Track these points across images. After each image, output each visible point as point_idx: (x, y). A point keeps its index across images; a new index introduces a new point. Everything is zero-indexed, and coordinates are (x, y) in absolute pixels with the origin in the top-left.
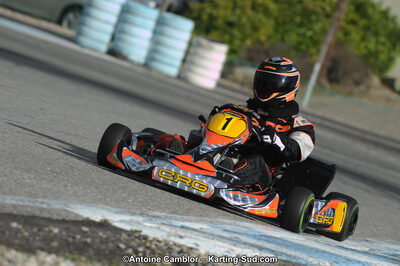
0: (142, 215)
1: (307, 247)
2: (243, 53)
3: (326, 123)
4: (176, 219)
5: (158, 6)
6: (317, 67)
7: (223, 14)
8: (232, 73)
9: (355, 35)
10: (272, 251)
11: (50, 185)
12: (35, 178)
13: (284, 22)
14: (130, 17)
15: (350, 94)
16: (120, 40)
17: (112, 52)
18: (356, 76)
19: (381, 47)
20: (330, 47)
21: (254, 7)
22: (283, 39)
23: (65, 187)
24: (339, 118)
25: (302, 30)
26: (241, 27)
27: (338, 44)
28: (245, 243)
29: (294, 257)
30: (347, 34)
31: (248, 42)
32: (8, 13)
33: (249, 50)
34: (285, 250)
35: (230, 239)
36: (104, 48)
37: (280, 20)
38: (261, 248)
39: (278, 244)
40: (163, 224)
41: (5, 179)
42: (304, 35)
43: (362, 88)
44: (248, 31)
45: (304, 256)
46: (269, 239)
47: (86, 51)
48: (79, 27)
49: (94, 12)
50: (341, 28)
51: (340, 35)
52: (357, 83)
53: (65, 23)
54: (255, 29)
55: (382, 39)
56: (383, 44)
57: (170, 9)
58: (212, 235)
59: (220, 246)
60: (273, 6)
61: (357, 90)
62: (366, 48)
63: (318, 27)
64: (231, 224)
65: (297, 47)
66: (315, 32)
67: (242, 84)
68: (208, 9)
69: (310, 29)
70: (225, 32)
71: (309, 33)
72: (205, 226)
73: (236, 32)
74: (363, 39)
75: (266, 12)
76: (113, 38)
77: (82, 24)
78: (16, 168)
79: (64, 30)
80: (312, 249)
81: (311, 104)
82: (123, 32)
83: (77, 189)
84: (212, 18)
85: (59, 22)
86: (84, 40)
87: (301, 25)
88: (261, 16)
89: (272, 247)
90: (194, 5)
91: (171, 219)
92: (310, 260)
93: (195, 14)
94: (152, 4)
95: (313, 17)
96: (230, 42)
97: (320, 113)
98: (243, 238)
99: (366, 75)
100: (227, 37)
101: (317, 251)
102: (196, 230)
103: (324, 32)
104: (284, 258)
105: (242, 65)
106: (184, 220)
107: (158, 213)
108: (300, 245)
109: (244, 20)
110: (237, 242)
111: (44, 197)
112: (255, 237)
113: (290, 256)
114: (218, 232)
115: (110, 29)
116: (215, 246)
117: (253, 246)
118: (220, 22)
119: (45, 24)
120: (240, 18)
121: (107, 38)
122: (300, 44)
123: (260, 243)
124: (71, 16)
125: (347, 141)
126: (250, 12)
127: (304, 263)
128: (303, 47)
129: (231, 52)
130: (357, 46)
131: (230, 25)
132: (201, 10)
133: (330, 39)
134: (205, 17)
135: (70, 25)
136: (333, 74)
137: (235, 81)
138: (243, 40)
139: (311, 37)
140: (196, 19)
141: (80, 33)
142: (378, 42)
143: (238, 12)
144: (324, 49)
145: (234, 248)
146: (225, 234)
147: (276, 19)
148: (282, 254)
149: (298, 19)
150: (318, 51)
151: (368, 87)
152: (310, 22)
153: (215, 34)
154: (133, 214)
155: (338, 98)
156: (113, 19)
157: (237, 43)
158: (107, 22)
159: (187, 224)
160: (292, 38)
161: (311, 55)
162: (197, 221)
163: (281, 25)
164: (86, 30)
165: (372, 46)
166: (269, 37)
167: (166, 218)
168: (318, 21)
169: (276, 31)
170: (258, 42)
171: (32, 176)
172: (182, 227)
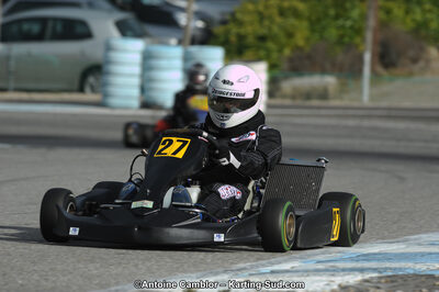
0: (225, 272)
1: (411, 254)
2: (285, 65)
3: (393, 113)
4: (263, 266)
5: (180, 42)
6: (367, 57)
7: (251, 29)
8: (278, 89)
9: (398, 11)
10: (375, 270)
11: (120, 269)
12: (101, 266)
13: (319, 20)
14: (154, 63)
15: (411, 74)
16: (151, 89)
17: (146, 105)
18: (411, 53)
19: (429, 16)
20: (375, 31)
21: (282, 13)
22: (322, 38)
23: (136, 266)
24: (407, 104)
25: (340, 22)
26: (274, 38)
27: (383, 25)
28: (344, 270)
29: (400, 269)
30: (388, 12)
31: (287, 52)
32: (25, 96)
33: (291, 60)
34: (388, 265)
35: (326, 270)
36: (135, 103)
37: (313, 18)
38: (362, 270)
39: (379, 260)
40: (251, 275)
41: (70, 277)
42: (343, 27)
43: (421, 64)
44: (283, 40)
45: (410, 264)
46: (367, 257)
47: (117, 112)
48: (102, 88)
49: (114, 68)
50: (381, 8)
51: (382, 15)
52: (415, 61)
53: (87, 89)
54: (290, 35)
55: (428, 6)
56: (430, 11)
57: (194, 42)
58: (307, 271)
59: (317, 281)
60: (301, 6)
61: (416, 68)
62: (414, 20)
63: (355, 13)
64: (323, 253)
65: (340, 41)
66: (355, 21)
67: (293, 97)
68: (234, 29)
69: (348, 18)
70: (258, 48)
71: (349, 23)
72: (296, 264)
73: (270, 45)
74: (407, 12)
75: (296, 14)
76: (143, 89)
77: (105, 84)
78: (79, 262)
79: (89, 96)
80: (416, 254)
81: (372, 98)
82: (151, 80)
83: (148, 264)
84: (241, 37)
85: (81, 90)
86: (113, 101)
87: (337, 17)
88: (292, 21)
89: (373, 264)
90: (218, 30)
91: (257, 267)
92: (418, 266)
93: (222, 39)
94: (173, 41)
95: (348, 5)
96: (267, 58)
97: (384, 104)
98: (340, 265)
99: (422, 49)
100: (262, 53)
101: (423, 255)
102: (287, 271)
103: (364, 17)
104: (390, 274)
105: (286, 78)
106: (273, 264)
107: (241, 265)
108: (403, 254)
109: (275, 29)
110: (334, 271)
111: (117, 284)
112: (351, 259)
113: (395, 269)
114: (312, 266)
115: (136, 81)
116: (313, 282)
117: (353, 270)
118: (250, 40)
119: (67, 96)
120: (270, 29)
121: (136, 92)
122: (342, 37)
123: (359, 265)
124: (91, 79)
125: (421, 126)
126: (278, 20)
127: (412, 272)
128: (346, 40)
129: (272, 67)
130: (403, 21)
131: (262, 39)
132: (227, 33)
133: (372, 23)
134: (233, 39)
135: (93, 90)
136: (387, 58)
137: (284, 96)
138: (280, 51)
139: (352, 27)
140: (224, 43)
141: (106, 95)
142: (424, 11)
143: (266, 23)
144: (369, 36)
145: (333, 279)
146: (320, 266)
147: (309, 19)
148: (386, 269)
149: (332, 12)
150: (364, 40)
151: (428, 61)
152: (346, 10)
153: (249, 54)
154: (217, 274)
155: (399, 83)
156: (137, 70)
157: (275, 55)
158: (131, 75)
159: (276, 267)
160: (332, 33)
161: (357, 46)
162: (286, 261)
163: (316, 24)
164: (112, 90)
165: (418, 16)
166: (307, 39)
167: (252, 267)
168: (353, 7)
169: (313, 31)
170: (298, 48)
171: (98, 265)
172: (272, 272)
